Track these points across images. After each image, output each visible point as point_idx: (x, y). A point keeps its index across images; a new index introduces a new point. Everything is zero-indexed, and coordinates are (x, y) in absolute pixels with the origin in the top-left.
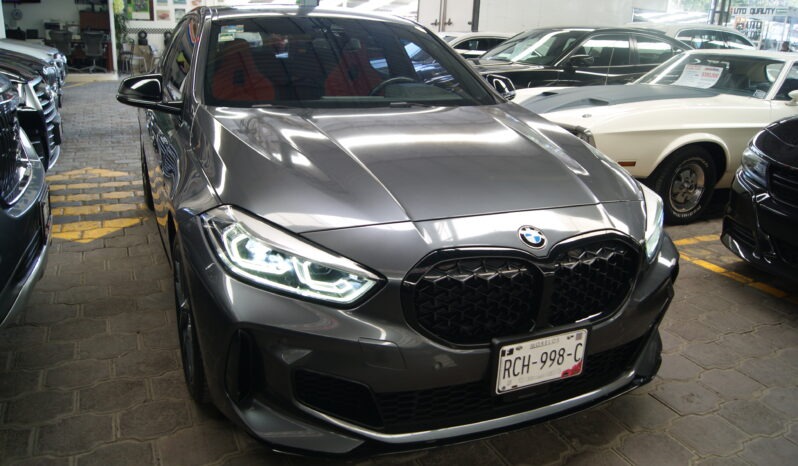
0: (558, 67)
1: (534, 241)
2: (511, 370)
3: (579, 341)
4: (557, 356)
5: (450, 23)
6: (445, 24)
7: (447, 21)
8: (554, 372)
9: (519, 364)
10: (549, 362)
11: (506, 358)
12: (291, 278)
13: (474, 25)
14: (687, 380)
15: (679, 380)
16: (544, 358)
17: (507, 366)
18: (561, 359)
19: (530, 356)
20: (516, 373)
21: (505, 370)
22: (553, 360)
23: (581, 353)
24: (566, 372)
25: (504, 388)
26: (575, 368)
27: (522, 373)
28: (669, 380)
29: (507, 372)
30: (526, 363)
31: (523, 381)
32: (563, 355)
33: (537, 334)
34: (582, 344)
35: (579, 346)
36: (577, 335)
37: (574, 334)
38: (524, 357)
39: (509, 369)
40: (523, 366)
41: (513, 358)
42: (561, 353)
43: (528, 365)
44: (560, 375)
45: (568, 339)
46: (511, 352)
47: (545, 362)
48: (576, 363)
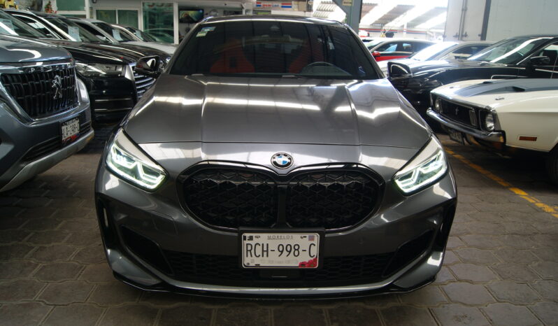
0: (519, 66)
1: (281, 164)
2: (253, 251)
3: (312, 242)
4: (293, 250)
5: (466, 36)
6: (462, 36)
7: (464, 34)
8: (292, 262)
9: (259, 249)
10: (285, 253)
11: (247, 242)
12: (134, 172)
13: (483, 36)
14: (471, 306)
15: (465, 304)
16: (281, 248)
17: (249, 248)
18: (296, 253)
19: (267, 245)
20: (257, 255)
21: (247, 250)
22: (290, 252)
23: (315, 251)
24: (302, 264)
25: (248, 264)
26: (310, 262)
27: (263, 256)
28: (456, 302)
29: (249, 252)
30: (265, 249)
31: (265, 262)
32: (298, 250)
33: (274, 230)
34: (314, 245)
35: (312, 246)
36: (309, 237)
37: (307, 235)
38: (263, 244)
39: (250, 251)
40: (263, 251)
41: (253, 243)
42: (297, 247)
43: (267, 251)
44: (298, 265)
45: (302, 238)
46: (251, 238)
47: (282, 252)
48: (312, 259)
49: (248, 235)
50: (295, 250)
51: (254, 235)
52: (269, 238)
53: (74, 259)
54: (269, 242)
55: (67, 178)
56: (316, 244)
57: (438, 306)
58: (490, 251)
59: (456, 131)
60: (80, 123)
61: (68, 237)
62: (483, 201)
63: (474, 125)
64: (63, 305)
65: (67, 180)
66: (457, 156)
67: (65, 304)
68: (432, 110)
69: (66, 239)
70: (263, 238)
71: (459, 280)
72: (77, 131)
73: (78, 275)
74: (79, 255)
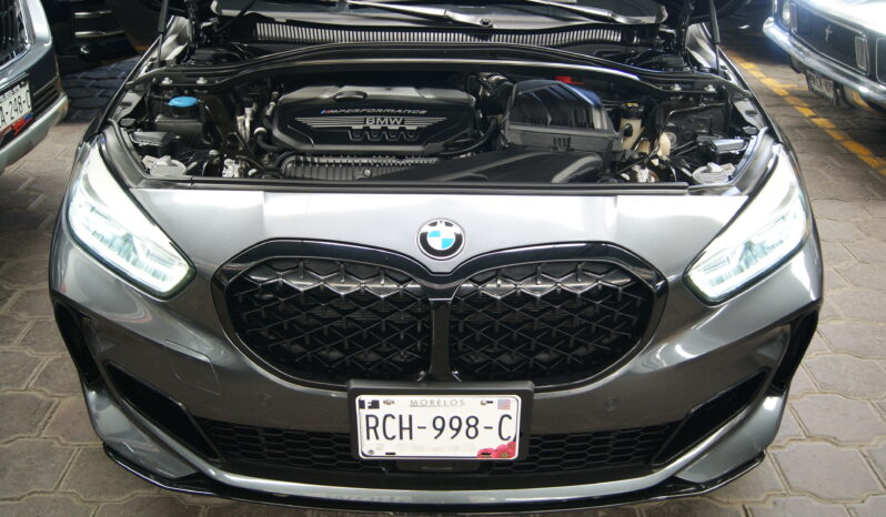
1: (438, 246)
2: (380, 429)
3: (507, 412)
4: (464, 426)
8: (463, 448)
9: (393, 424)
10: (448, 432)
11: (367, 411)
16: (439, 424)
17: (372, 422)
18: (472, 432)
19: (410, 417)
20: (390, 436)
21: (368, 428)
22: (458, 430)
23: (512, 429)
24: (485, 453)
25: (371, 452)
26: (501, 450)
27: (401, 438)
28: (801, 492)
29: (372, 431)
30: (406, 424)
31: (405, 449)
32: (474, 426)
33: (424, 387)
34: (510, 418)
35: (506, 419)
36: (499, 401)
37: (495, 398)
38: (401, 417)
39: (375, 428)
40: (401, 429)
41: (380, 413)
42: (472, 422)
43: (410, 429)
44: (476, 455)
45: (483, 404)
46: (375, 405)
47: (442, 430)
48: (506, 443)
49: (368, 399)
50: (470, 426)
51: (381, 398)
52: (414, 405)
53: (36, 384)
54: (413, 411)
55: (25, 184)
56: (514, 417)
57: (764, 502)
58: (877, 362)
59: (825, 76)
60: (31, 91)
61: (25, 329)
62: (868, 235)
63: (864, 68)
64: (12, 499)
65: (28, 189)
66: (820, 121)
67: (15, 496)
68: (776, 22)
69: (21, 337)
70: (401, 405)
71: (810, 437)
72: (26, 109)
73: (42, 423)
74: (45, 374)
